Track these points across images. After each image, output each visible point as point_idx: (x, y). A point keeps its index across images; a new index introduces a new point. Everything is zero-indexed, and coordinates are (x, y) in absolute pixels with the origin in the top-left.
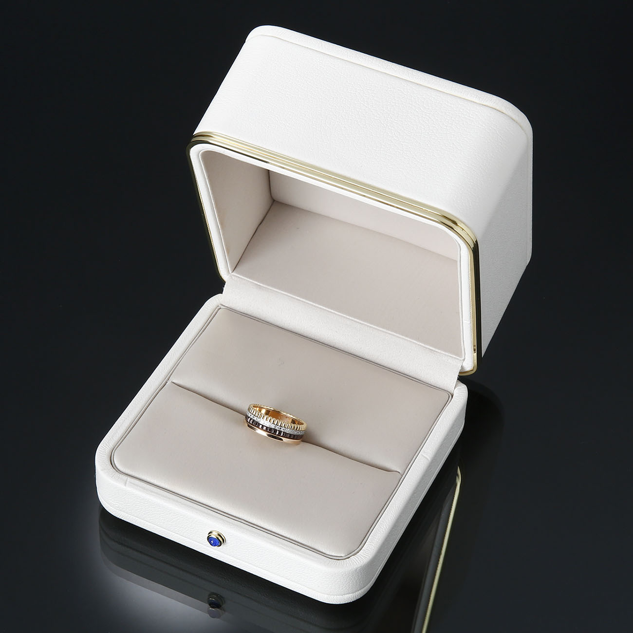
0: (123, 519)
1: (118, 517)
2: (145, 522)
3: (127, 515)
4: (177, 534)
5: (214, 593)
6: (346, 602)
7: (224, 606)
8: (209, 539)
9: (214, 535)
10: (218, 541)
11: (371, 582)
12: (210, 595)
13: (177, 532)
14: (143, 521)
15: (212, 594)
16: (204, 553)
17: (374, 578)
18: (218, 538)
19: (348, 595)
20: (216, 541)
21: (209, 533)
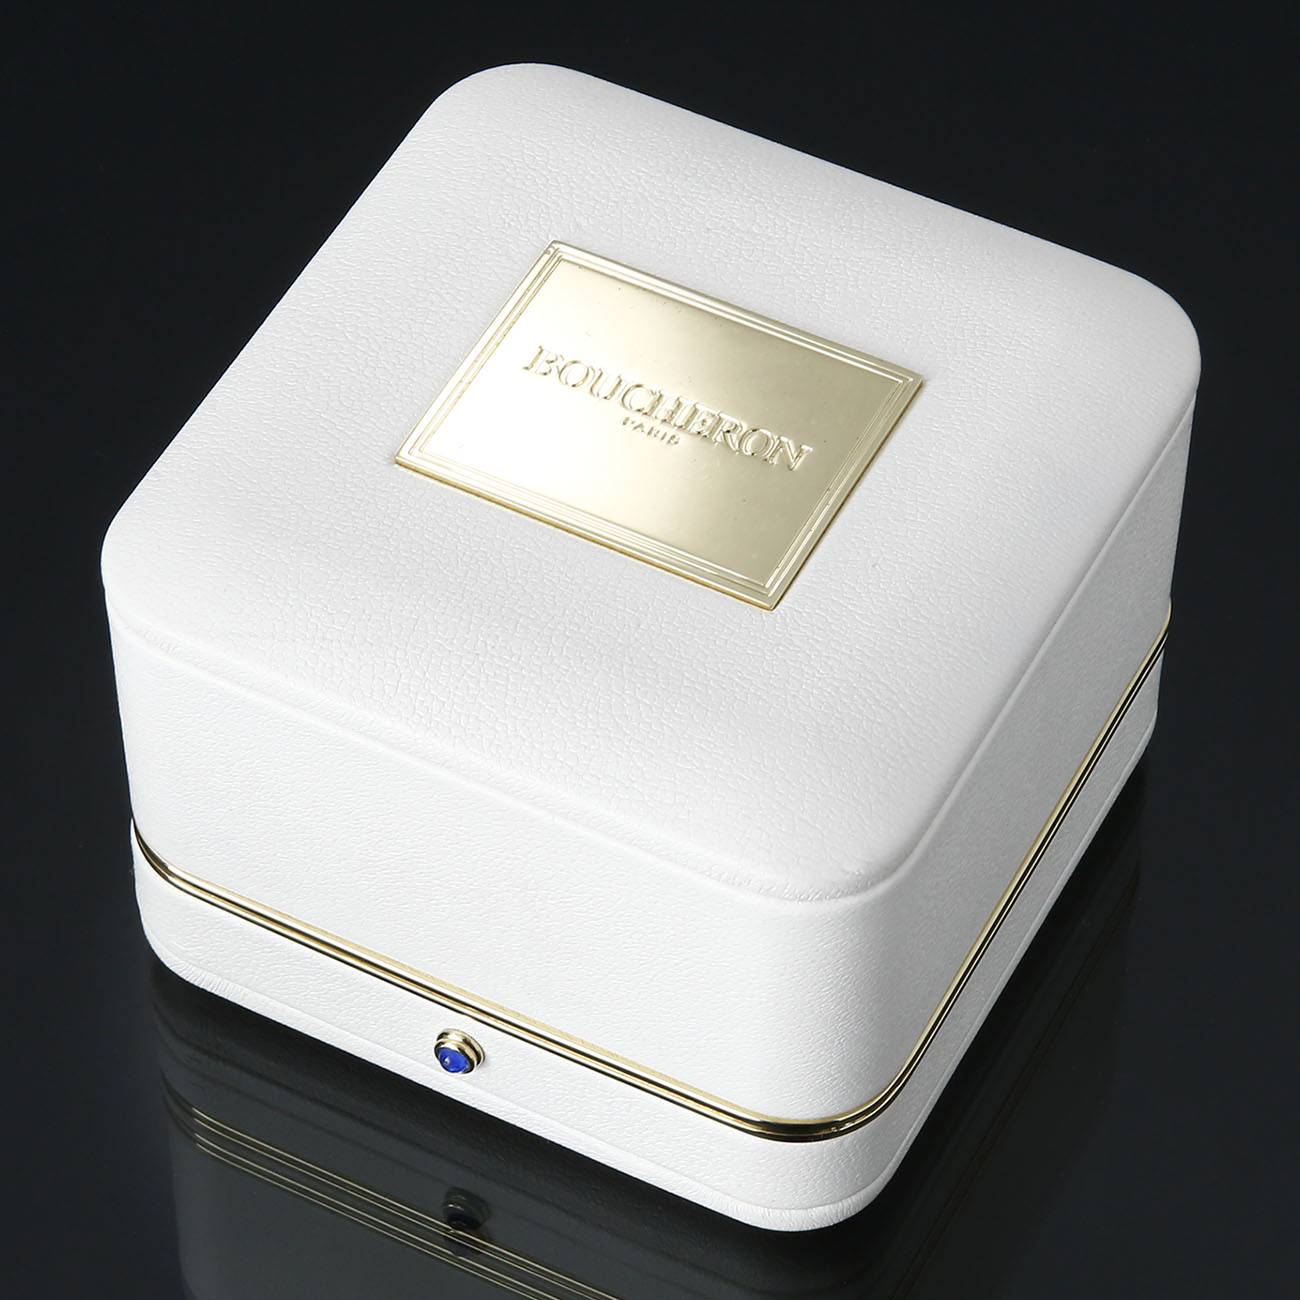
0: (209, 990)
1: (196, 984)
2: (268, 999)
3: (220, 979)
4: (355, 1033)
5: (456, 1191)
6: (817, 1227)
7: (488, 1224)
8: (440, 1052)
9: (452, 1044)
10: (462, 1059)
11: (885, 1172)
12: (449, 1195)
13: (354, 1030)
14: (262, 997)
15: (453, 1192)
16: (430, 1086)
17: (894, 1160)
18: (462, 1051)
19: (821, 1208)
20: (461, 1060)
21: (441, 1036)
